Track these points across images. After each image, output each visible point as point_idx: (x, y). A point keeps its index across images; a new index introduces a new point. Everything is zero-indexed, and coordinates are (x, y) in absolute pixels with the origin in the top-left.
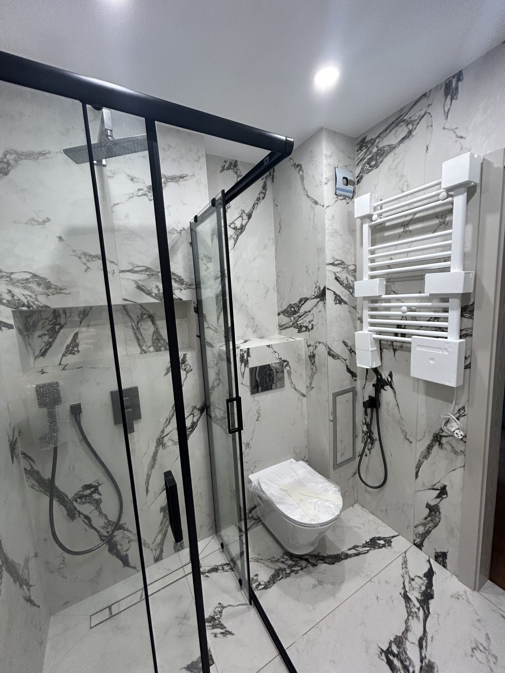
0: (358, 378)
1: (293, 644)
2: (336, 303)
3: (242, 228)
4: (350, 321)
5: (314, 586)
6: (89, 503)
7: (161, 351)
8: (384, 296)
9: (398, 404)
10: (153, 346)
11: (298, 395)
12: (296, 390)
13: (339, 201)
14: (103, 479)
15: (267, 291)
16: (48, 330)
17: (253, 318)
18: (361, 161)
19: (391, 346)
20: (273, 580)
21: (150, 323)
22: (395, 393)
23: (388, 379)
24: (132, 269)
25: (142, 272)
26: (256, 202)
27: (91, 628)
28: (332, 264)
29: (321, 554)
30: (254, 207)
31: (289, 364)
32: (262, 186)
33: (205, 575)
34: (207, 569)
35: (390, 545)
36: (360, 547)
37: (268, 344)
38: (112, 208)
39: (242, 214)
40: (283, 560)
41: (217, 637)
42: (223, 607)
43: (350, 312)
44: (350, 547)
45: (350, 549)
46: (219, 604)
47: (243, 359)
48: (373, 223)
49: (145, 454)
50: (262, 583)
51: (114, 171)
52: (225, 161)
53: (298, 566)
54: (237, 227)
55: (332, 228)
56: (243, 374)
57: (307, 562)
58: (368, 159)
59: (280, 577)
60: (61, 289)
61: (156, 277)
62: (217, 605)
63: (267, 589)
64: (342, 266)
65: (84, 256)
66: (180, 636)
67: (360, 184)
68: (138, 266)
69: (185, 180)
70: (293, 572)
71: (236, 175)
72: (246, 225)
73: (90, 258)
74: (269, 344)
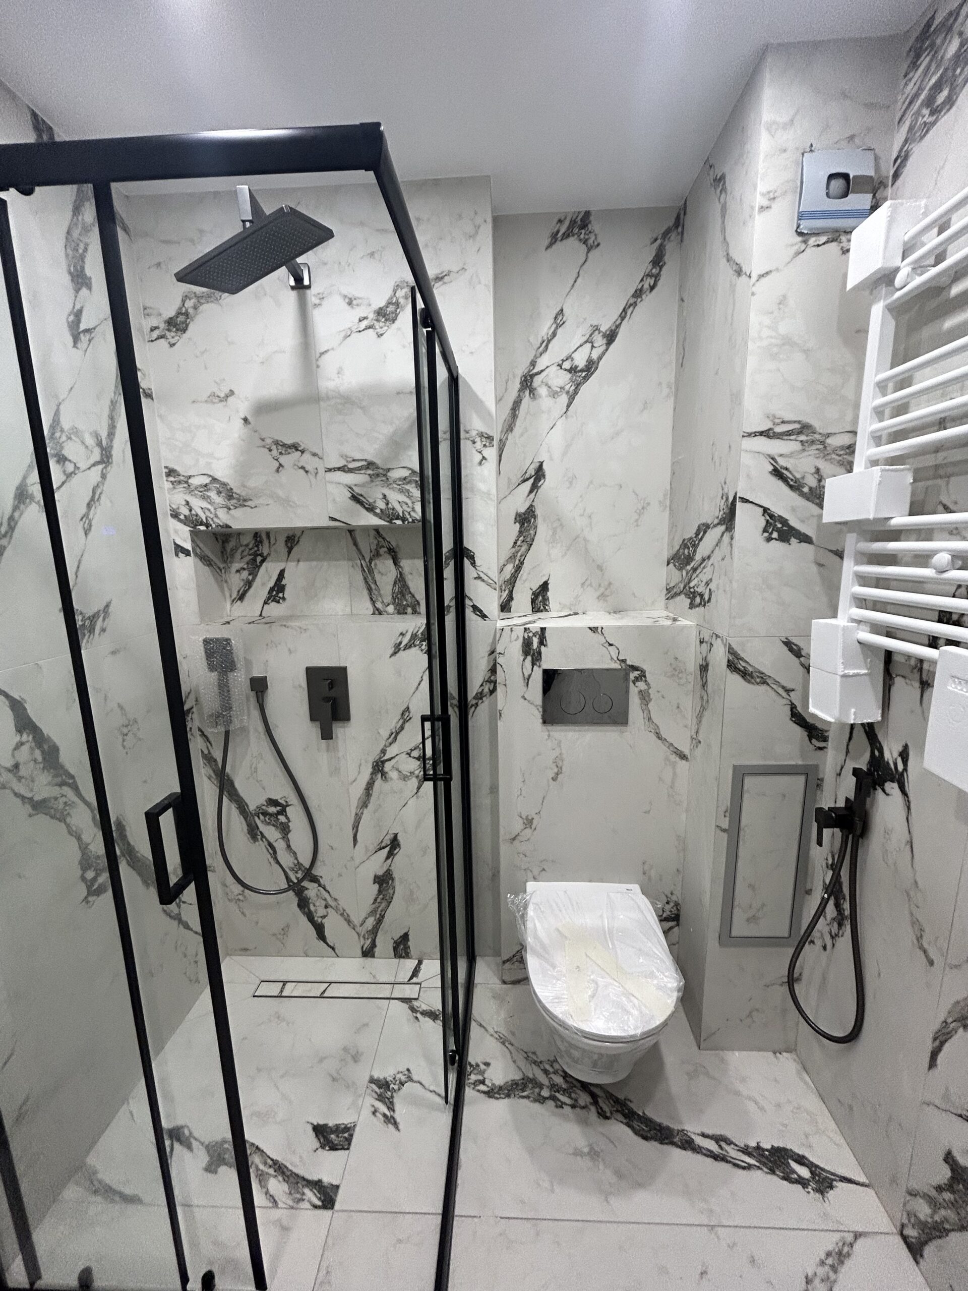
0: (830, 744)
1: (475, 1217)
2: (769, 539)
3: (591, 367)
4: (818, 589)
5: (577, 1153)
6: (274, 825)
7: (406, 613)
8: (901, 520)
9: (911, 843)
10: (393, 604)
11: (662, 750)
12: (659, 736)
13: (808, 251)
14: (293, 799)
15: (643, 508)
16: (248, 563)
17: (600, 568)
18: (910, 103)
19: (915, 671)
20: (509, 1091)
21: (390, 562)
22: (909, 808)
23: (896, 764)
24: (345, 466)
25: (360, 470)
26: (632, 301)
27: (254, 996)
28: (767, 434)
29: (631, 1105)
30: (623, 316)
31: (645, 677)
32: (651, 259)
33: (415, 1014)
34: (424, 1007)
35: (821, 1191)
36: (732, 1146)
37: (592, 625)
38: (317, 360)
39: (591, 335)
40: (548, 1067)
41: (375, 1116)
42: (410, 1079)
43: (821, 565)
44: (710, 1132)
45: (703, 1135)
46: (408, 1070)
47: (530, 649)
48: (898, 294)
49: (354, 781)
50: (487, 1082)
51: (323, 294)
52: (560, 221)
53: (570, 1097)
54: (576, 367)
55: (774, 334)
56: (528, 680)
57: (592, 1101)
58: (931, 89)
59: (524, 1094)
60: (245, 500)
61: (384, 478)
62: (404, 1069)
63: (490, 1097)
64: (803, 438)
65: (275, 446)
66: (334, 1079)
67: (899, 182)
68: (354, 460)
69: (445, 283)
70: (553, 1100)
71: (584, 246)
72: (600, 358)
73: (284, 449)
74: (595, 625)
